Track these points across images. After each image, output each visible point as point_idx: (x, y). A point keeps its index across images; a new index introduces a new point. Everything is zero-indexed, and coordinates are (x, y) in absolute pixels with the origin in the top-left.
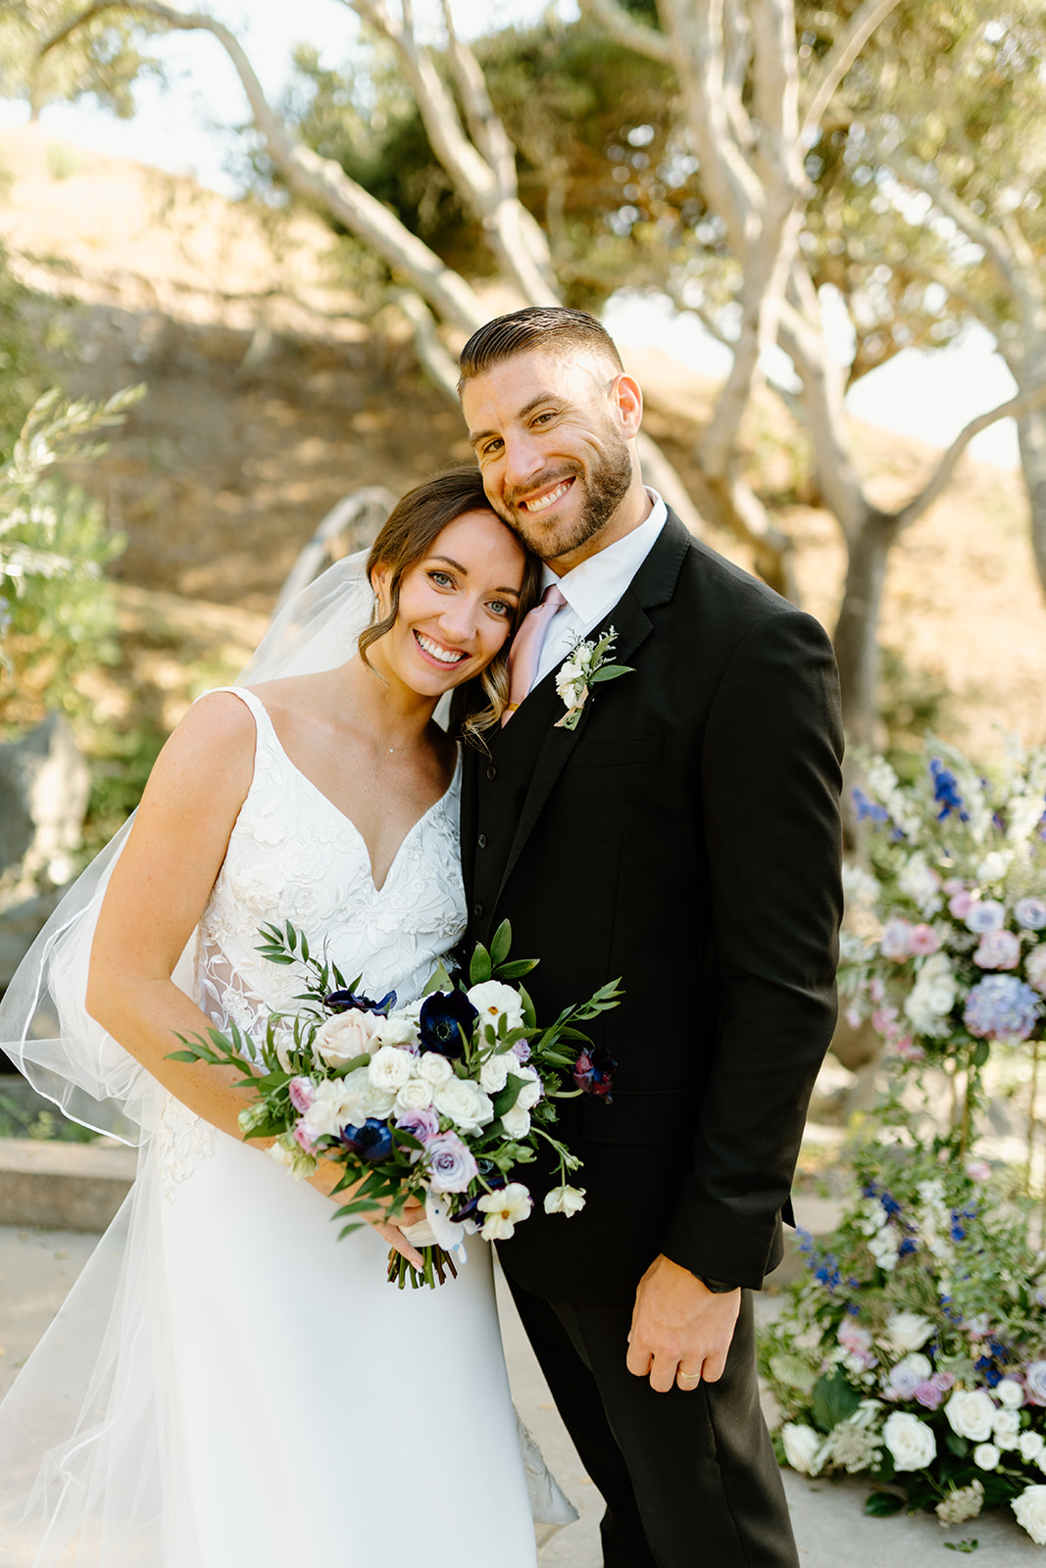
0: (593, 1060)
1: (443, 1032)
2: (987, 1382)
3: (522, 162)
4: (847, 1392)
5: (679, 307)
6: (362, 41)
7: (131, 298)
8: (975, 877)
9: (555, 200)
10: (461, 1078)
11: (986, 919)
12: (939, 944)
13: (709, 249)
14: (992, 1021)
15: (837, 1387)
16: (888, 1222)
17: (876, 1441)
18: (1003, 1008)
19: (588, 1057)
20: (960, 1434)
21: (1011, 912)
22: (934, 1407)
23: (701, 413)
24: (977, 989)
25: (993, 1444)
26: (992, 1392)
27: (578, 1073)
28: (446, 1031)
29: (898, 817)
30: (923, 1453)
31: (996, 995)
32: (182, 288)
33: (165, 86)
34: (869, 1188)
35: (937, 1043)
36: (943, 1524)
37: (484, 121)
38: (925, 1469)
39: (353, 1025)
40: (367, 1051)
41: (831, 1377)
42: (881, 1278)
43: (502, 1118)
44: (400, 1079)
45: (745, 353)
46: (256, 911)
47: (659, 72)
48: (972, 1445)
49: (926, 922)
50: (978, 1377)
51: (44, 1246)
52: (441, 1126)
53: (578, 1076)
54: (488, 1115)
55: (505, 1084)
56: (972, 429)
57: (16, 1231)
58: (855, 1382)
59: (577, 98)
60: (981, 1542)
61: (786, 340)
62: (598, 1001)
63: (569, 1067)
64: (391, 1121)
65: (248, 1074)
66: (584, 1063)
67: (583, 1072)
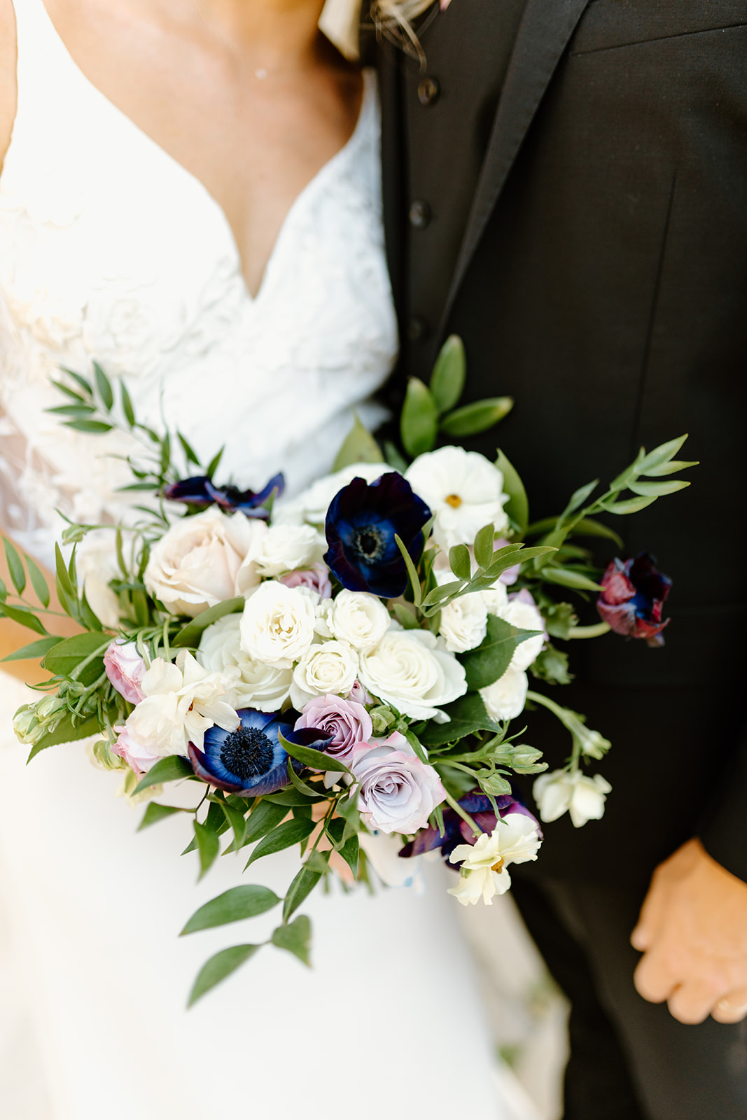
0: (633, 579)
1: (369, 546)
10: (407, 627)
19: (624, 575)
27: (607, 603)
28: (375, 542)
39: (211, 539)
40: (238, 593)
43: (482, 691)
44: (300, 645)
46: (47, 342)
52: (376, 723)
53: (608, 608)
54: (459, 689)
55: (484, 635)
62: (642, 479)
63: (588, 592)
64: (287, 715)
65: (39, 629)
66: (618, 586)
67: (617, 603)
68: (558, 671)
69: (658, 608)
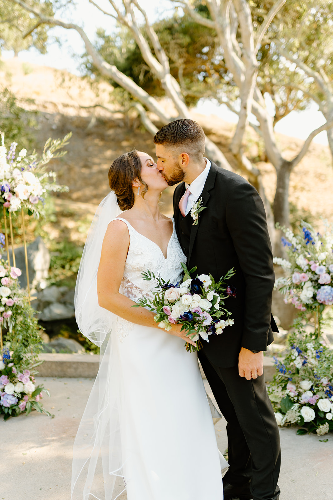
0: (231, 288)
2: (328, 397)
3: (171, 61)
4: (290, 401)
5: (220, 102)
6: (117, 27)
7: (50, 110)
8: (317, 260)
9: (181, 72)
10: (203, 298)
11: (321, 270)
12: (308, 278)
13: (228, 84)
14: (324, 298)
15: (287, 401)
16: (299, 355)
17: (299, 414)
18: (327, 294)
19: (229, 288)
20: (322, 411)
21: (328, 268)
22: (314, 404)
23: (230, 135)
24: (319, 290)
25: (331, 413)
26: (330, 399)
29: (295, 245)
30: (312, 417)
31: (325, 291)
32: (66, 106)
33: (60, 45)
34: (293, 346)
35: (310, 306)
36: (318, 435)
37: (159, 51)
38: (312, 421)
40: (178, 298)
41: (285, 398)
42: (298, 371)
43: (214, 306)
44: (190, 302)
45: (242, 116)
47: (211, 31)
48: (325, 413)
49: (304, 273)
50: (326, 396)
51: (60, 381)
52: (202, 311)
54: (211, 306)
55: (213, 298)
56: (313, 135)
57: (52, 378)
58: (292, 399)
59: (186, 40)
60: (329, 440)
61: (255, 111)
62: (229, 274)
63: (224, 291)
64: (190, 312)
65: (151, 308)
66: (229, 289)
67: (229, 292)
68: (223, 304)
69: (235, 292)
